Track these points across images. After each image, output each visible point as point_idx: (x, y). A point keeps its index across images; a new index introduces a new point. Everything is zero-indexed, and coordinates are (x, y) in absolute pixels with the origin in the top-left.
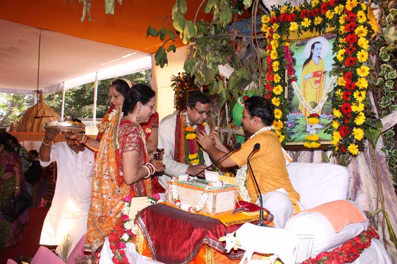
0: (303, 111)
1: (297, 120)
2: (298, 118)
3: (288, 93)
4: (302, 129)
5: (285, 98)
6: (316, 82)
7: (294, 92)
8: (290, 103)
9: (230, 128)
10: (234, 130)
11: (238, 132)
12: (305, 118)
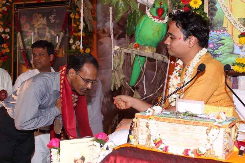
0: (229, 29)
1: (222, 39)
2: (222, 37)
3: (209, 7)
4: (228, 51)
5: (204, 13)
7: (216, 5)
8: (212, 19)
9: (133, 48)
10: (138, 51)
11: (143, 53)
12: (231, 37)
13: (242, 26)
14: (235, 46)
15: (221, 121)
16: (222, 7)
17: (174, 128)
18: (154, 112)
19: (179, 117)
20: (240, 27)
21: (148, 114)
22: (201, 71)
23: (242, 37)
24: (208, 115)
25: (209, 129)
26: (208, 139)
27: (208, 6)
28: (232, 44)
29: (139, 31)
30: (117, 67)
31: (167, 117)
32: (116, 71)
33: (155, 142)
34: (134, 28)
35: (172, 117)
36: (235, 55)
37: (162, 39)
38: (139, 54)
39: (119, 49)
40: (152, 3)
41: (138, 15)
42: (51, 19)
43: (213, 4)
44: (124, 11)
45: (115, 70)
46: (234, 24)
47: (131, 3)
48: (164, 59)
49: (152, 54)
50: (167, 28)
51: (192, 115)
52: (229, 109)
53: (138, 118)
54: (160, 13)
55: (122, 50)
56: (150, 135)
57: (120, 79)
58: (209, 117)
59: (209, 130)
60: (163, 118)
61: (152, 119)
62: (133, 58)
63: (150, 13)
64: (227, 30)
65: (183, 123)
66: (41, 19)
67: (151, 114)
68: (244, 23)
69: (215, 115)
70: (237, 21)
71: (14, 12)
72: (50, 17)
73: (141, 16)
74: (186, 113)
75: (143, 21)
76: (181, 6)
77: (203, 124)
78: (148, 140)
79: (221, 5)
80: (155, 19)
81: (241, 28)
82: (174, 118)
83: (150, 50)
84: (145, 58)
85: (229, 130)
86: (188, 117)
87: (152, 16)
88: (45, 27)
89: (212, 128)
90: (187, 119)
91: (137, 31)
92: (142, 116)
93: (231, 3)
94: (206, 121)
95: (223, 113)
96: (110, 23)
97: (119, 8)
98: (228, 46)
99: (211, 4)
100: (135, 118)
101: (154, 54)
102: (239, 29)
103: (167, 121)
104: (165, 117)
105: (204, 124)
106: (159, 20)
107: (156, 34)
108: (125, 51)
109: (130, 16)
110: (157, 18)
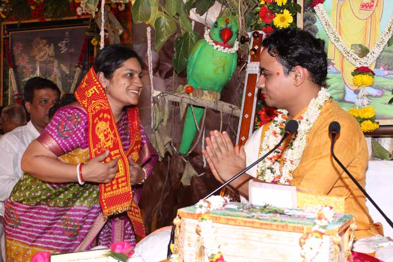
0: (337, 62)
4: (336, 96)
6: (363, 6)
9: (183, 93)
10: (192, 98)
11: (200, 101)
12: (341, 75)
13: (357, 57)
14: (347, 89)
15: (324, 222)
16: (326, 27)
17: (243, 235)
18: (210, 207)
19: (253, 216)
20: (354, 58)
21: (198, 211)
22: (290, 132)
23: (358, 74)
24: (303, 211)
25: (305, 237)
26: (303, 255)
27: (304, 25)
28: (341, 85)
29: (192, 66)
30: (159, 124)
31: (231, 216)
32: (156, 132)
33: (211, 260)
34: (186, 60)
35: (240, 216)
36: (347, 104)
37: (230, 78)
38: (193, 103)
39: (159, 95)
40: (214, 20)
41: (191, 40)
42: (61, 48)
43: (310, 22)
44: (169, 34)
45: (156, 130)
46: (344, 54)
47: (180, 20)
48: (234, 112)
49: (215, 102)
50: (238, 61)
51: (276, 212)
52: (339, 200)
53: (182, 218)
54: (226, 37)
55: (165, 97)
56: (203, 247)
57: (164, 144)
58: (305, 214)
59: (305, 239)
60: (224, 217)
61: (206, 220)
62: (184, 109)
63: (210, 36)
64: (334, 64)
65: (258, 225)
66: (45, 48)
67: (203, 210)
68: (360, 53)
69: (314, 211)
70: (349, 49)
71: (4, 37)
72: (59, 45)
73: (196, 42)
74: (265, 207)
75: (199, 49)
76: (260, 24)
77: (293, 229)
78: (200, 256)
79: (324, 23)
80: (218, 46)
81: (356, 60)
82: (244, 217)
83: (211, 97)
84: (203, 109)
85: (338, 239)
86: (269, 214)
87: (214, 42)
88: (52, 59)
89: (310, 235)
90: (266, 220)
91: (190, 66)
92: (189, 213)
93: (340, 20)
94: (298, 223)
95: (328, 208)
96: (148, 52)
97: (161, 29)
98: (336, 89)
99: (307, 22)
100: (177, 217)
101: (217, 102)
102: (354, 62)
103: (232, 222)
104: (229, 215)
105: (296, 229)
106: (224, 48)
107: (220, 71)
108: (171, 97)
109: (180, 42)
110: (221, 45)
